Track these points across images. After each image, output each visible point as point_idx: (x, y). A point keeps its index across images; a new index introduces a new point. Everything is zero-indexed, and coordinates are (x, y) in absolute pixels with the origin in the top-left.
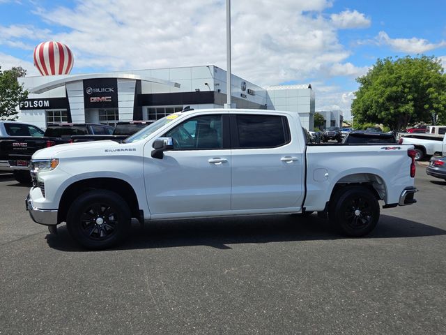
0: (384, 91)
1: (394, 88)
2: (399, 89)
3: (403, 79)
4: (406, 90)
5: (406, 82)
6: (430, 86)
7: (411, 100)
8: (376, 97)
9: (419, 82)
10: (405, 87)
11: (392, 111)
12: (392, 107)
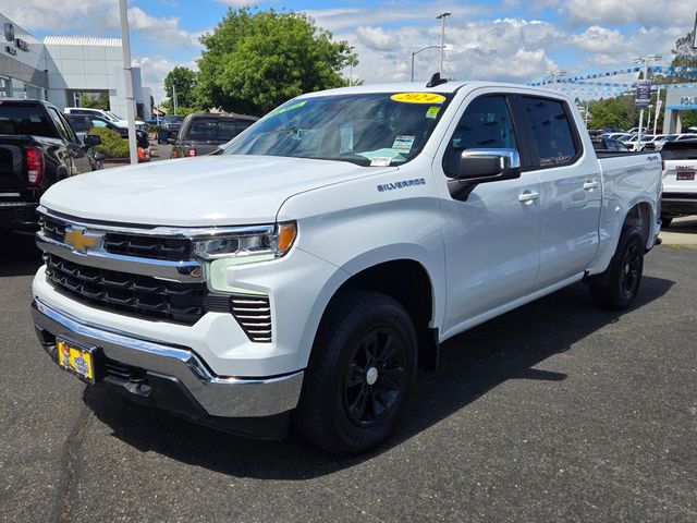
0: (260, 62)
1: (274, 58)
2: (281, 60)
3: (285, 45)
4: (290, 62)
5: (289, 50)
6: (317, 58)
7: (298, 79)
8: (249, 70)
9: (306, 50)
10: (288, 57)
11: (274, 94)
12: (273, 88)
